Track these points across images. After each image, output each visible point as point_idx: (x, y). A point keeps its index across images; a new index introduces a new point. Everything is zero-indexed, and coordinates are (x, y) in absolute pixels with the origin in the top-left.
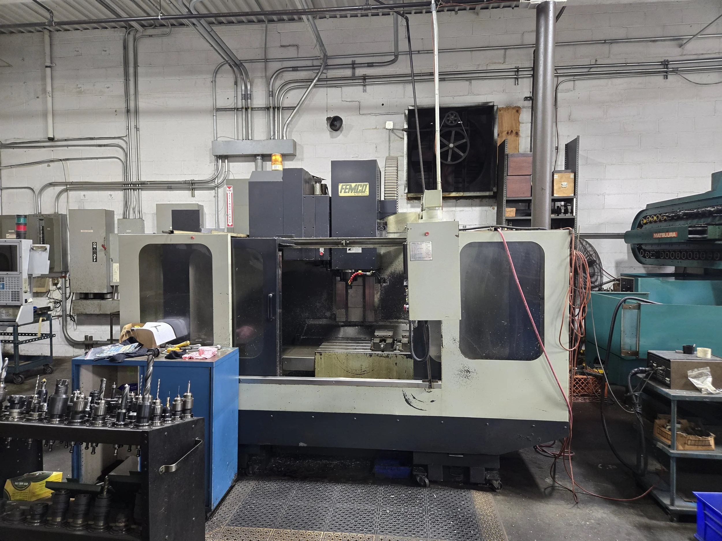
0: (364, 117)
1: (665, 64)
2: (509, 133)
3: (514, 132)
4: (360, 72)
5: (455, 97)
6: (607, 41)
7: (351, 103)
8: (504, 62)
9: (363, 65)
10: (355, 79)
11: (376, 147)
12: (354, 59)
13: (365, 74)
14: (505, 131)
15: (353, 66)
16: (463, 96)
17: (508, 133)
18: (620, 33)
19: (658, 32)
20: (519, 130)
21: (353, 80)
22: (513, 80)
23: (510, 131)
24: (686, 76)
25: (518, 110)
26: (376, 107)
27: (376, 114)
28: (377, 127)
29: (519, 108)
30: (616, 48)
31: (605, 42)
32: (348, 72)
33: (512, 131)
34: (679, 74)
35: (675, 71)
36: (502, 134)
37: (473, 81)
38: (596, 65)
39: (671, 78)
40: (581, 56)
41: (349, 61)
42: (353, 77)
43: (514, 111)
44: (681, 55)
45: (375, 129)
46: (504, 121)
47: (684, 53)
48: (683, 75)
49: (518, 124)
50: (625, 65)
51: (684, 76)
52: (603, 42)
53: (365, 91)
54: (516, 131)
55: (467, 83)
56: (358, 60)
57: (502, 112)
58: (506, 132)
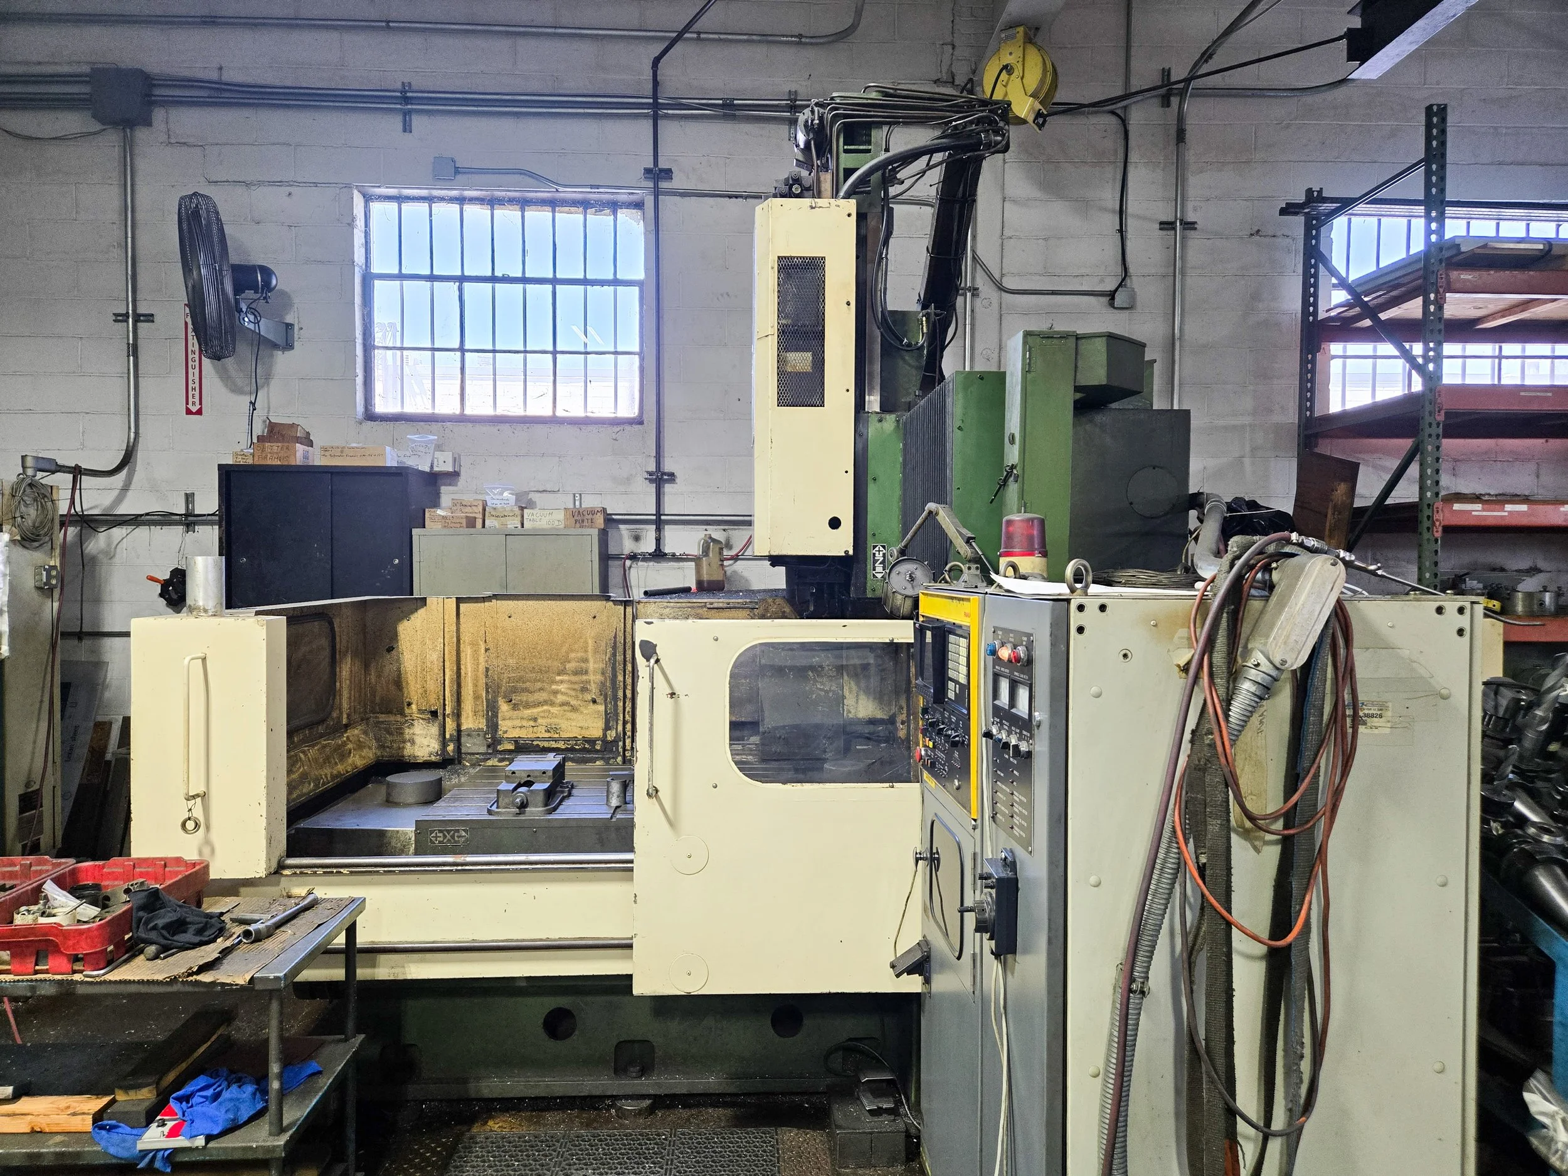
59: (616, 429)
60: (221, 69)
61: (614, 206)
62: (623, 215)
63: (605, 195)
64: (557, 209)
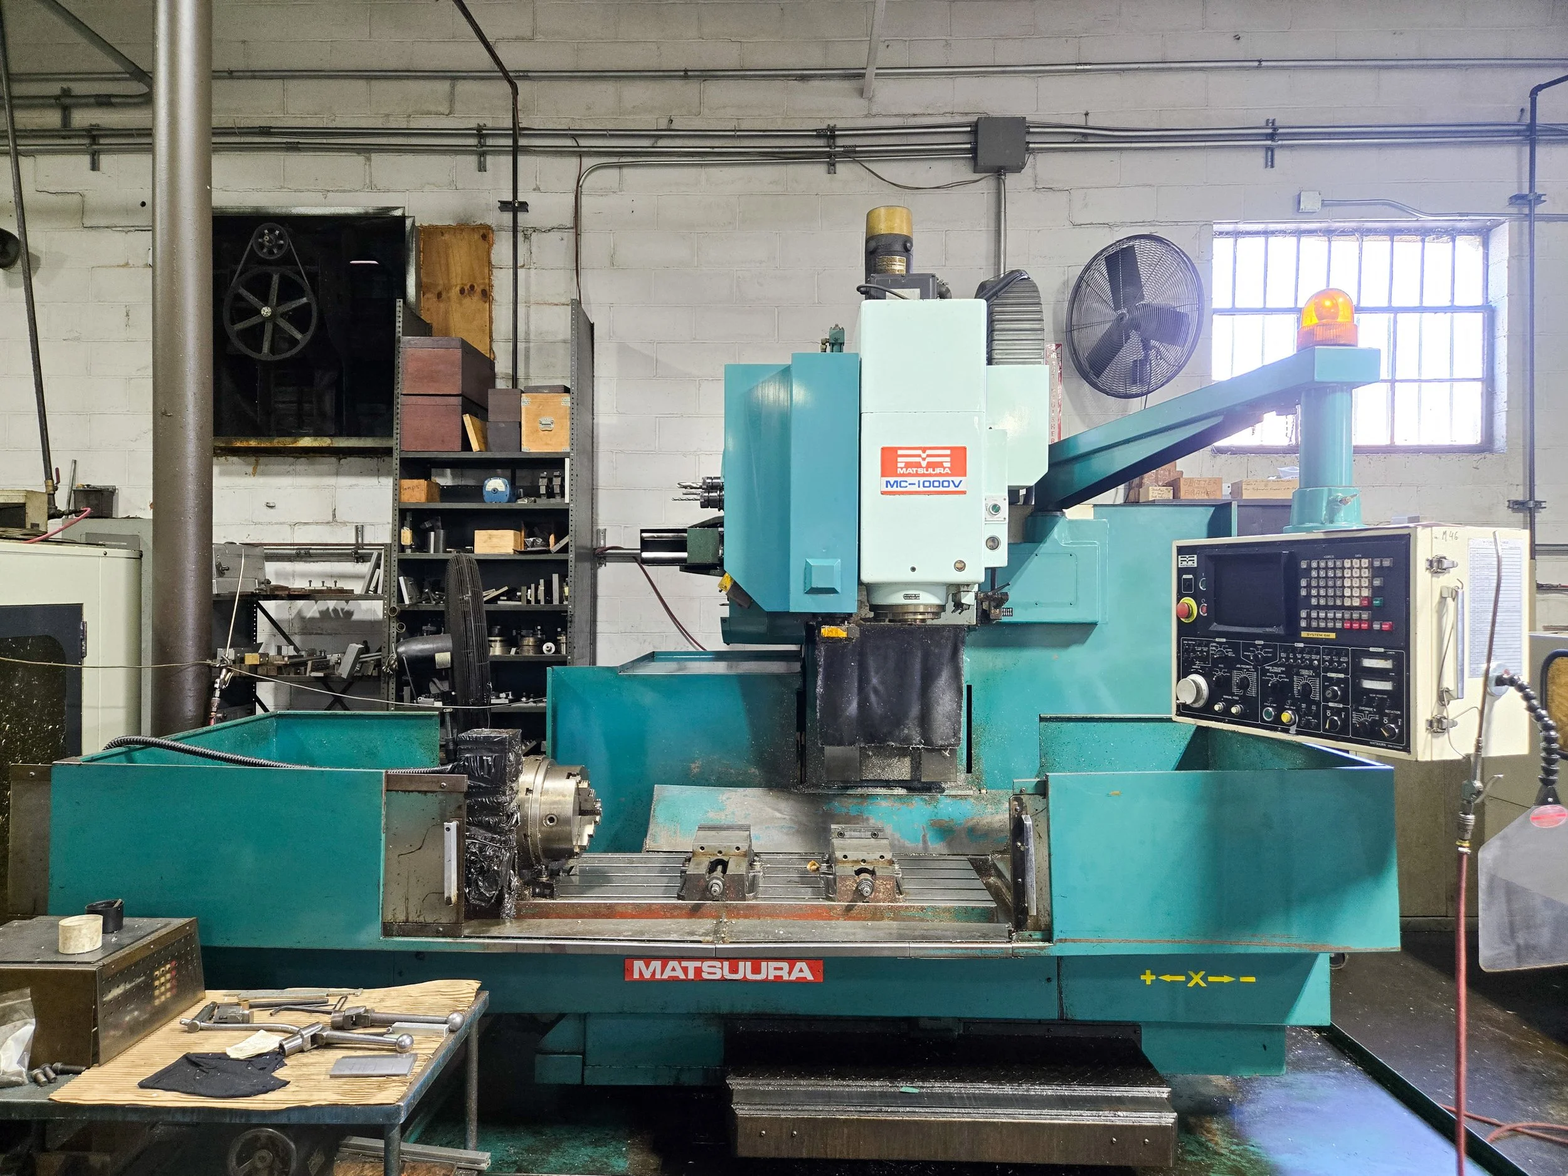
0: (93, 233)
1: (830, 134)
2: (466, 291)
3: (478, 289)
4: (82, 118)
5: (330, 194)
6: (689, 73)
7: (60, 197)
8: (450, 113)
9: (36, 102)
10: (69, 137)
11: (127, 315)
12: (65, 85)
13: (94, 123)
14: (456, 286)
15: (65, 103)
16: (350, 191)
17: (462, 291)
18: (726, 56)
19: (813, 58)
20: (492, 286)
21: (64, 137)
22: (473, 160)
23: (467, 288)
24: (876, 167)
25: (486, 234)
26: (127, 211)
27: (127, 230)
28: (130, 262)
29: (488, 228)
30: (716, 91)
31: (686, 75)
32: (52, 118)
33: (472, 287)
34: (858, 161)
35: (851, 154)
36: (448, 292)
37: (374, 156)
38: (670, 133)
39: (844, 170)
40: (634, 107)
41: (55, 89)
42: (66, 131)
43: (476, 236)
44: (866, 116)
45: (123, 266)
46: (451, 261)
47: (874, 112)
48: (867, 165)
49: (486, 271)
50: (733, 133)
51: (871, 166)
52: (682, 73)
53: (95, 167)
54: (482, 287)
55: (360, 159)
56: (79, 88)
57: (446, 237)
58: (458, 288)
59: (1476, 457)
60: (1087, 114)
61: (1452, 234)
62: (1462, 242)
63: (1441, 222)
64: (1395, 238)
